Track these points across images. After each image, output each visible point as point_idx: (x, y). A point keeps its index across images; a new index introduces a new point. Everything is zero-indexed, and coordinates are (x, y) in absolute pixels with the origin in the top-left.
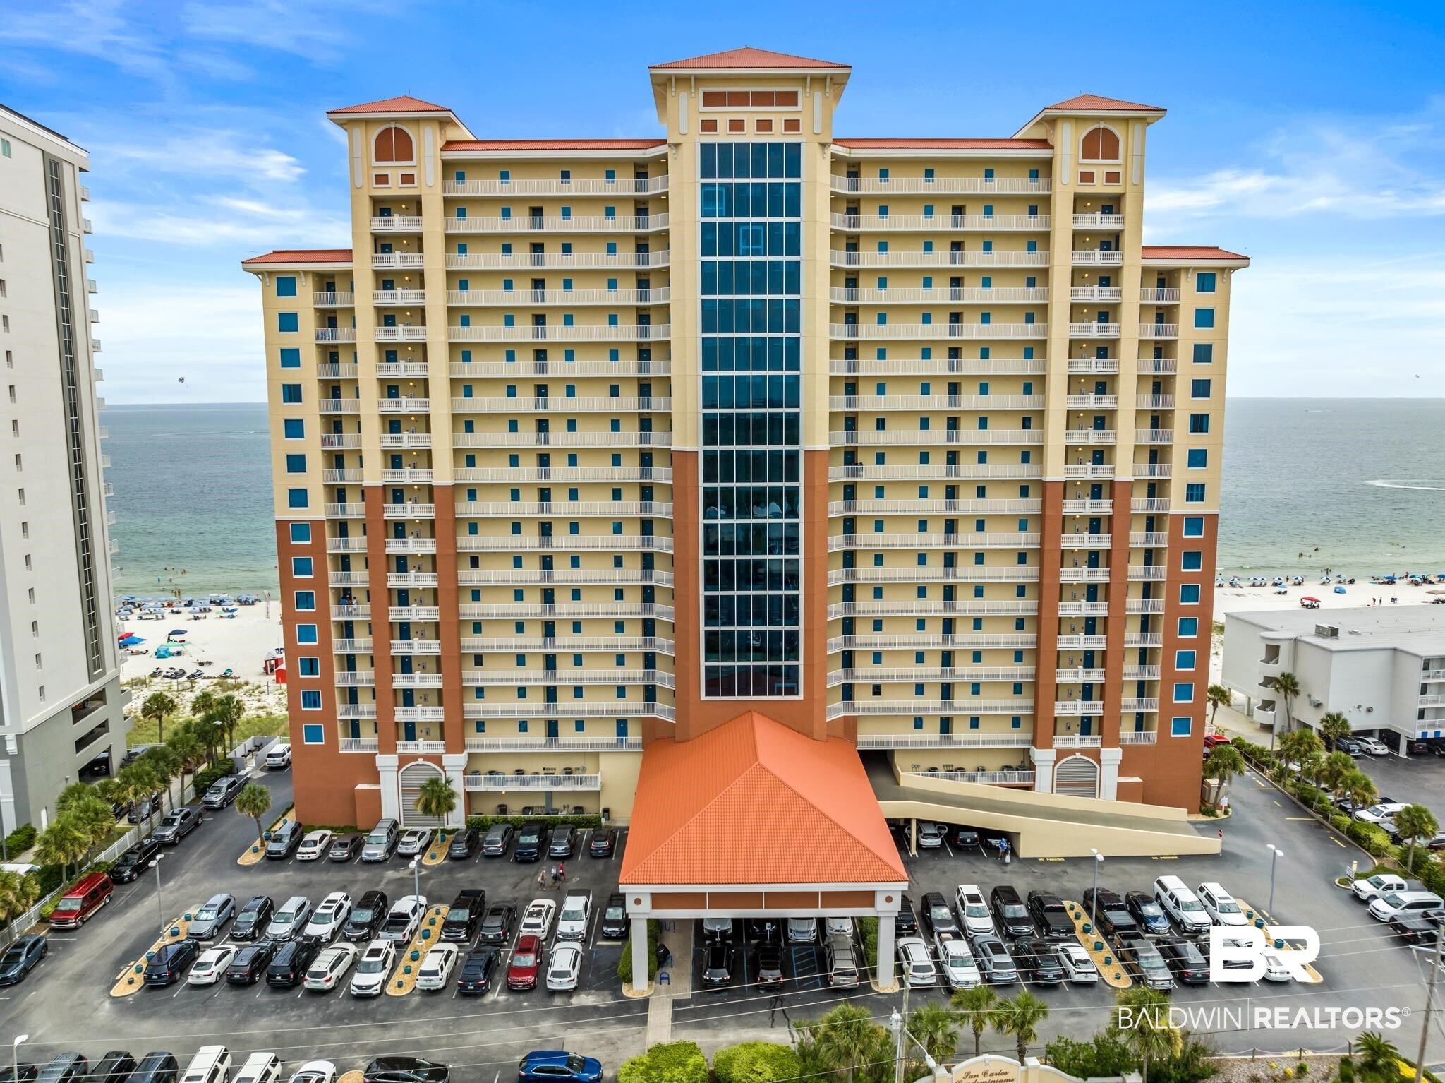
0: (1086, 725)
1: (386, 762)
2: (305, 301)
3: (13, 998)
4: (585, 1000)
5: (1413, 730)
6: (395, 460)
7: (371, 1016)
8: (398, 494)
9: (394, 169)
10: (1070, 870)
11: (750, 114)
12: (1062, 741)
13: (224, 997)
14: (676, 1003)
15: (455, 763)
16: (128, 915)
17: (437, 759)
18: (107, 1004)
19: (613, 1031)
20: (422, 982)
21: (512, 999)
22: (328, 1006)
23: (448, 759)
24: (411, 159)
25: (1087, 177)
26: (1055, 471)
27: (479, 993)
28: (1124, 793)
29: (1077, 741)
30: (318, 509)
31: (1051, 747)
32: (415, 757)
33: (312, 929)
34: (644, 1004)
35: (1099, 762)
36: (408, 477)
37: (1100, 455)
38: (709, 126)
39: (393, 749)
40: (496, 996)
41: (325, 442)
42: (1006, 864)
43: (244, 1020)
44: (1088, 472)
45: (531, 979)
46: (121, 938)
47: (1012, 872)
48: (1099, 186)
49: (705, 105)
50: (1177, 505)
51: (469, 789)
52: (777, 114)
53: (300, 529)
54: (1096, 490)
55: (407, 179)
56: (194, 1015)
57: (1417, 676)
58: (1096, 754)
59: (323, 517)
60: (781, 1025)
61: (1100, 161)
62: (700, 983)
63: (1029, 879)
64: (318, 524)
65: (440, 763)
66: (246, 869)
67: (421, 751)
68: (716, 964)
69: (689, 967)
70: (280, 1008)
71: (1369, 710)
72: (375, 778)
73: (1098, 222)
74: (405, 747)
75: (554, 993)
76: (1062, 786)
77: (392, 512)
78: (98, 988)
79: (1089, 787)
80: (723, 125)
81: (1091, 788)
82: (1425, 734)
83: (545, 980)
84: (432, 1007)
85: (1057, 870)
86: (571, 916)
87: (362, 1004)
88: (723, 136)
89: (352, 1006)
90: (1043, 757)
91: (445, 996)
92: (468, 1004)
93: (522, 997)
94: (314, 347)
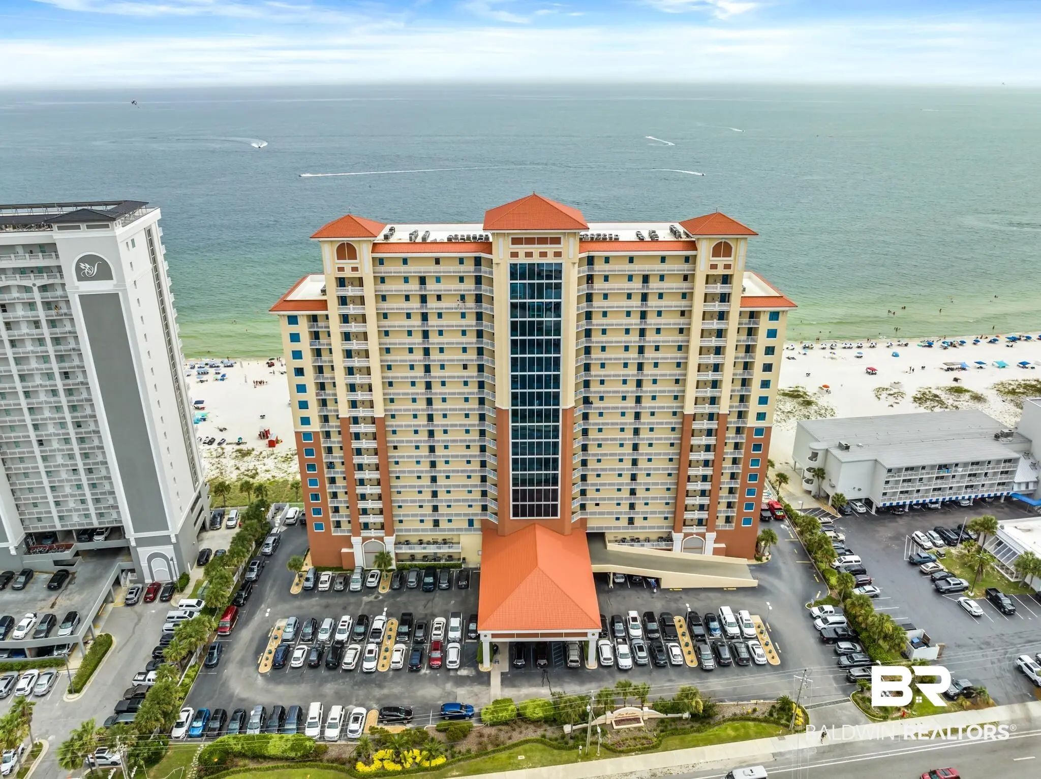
0: (700, 522)
1: (356, 540)
2: (303, 328)
3: (218, 672)
4: (464, 672)
5: (879, 502)
6: (354, 404)
7: (373, 681)
8: (356, 420)
9: (347, 264)
10: (683, 596)
11: (536, 249)
12: (686, 530)
13: (308, 672)
14: (502, 674)
15: (390, 541)
16: (250, 626)
17: (381, 539)
18: (259, 677)
19: (477, 688)
20: (393, 666)
21: (432, 672)
22: (354, 677)
23: (386, 539)
24: (356, 259)
25: (714, 267)
26: (690, 409)
27: (418, 670)
28: (716, 552)
29: (695, 529)
30: (315, 426)
31: (681, 532)
32: (370, 538)
33: (339, 637)
34: (488, 674)
35: (705, 539)
36: (361, 412)
37: (713, 401)
38: (515, 255)
39: (359, 535)
40: (425, 671)
41: (317, 395)
42: (654, 593)
43: (321, 685)
44: (707, 409)
45: (440, 663)
46: (252, 640)
47: (657, 598)
48: (721, 271)
49: (512, 244)
50: (751, 422)
51: (397, 551)
52: (550, 249)
53: (307, 435)
54: (711, 417)
55: (355, 269)
56: (298, 683)
57: (883, 476)
58: (703, 535)
59: (318, 430)
60: (546, 685)
61: (721, 258)
62: (513, 666)
63: (663, 602)
64: (317, 433)
65: (383, 541)
66: (295, 596)
67: (373, 535)
68: (519, 658)
69: (507, 655)
70: (334, 679)
71: (859, 490)
72: (351, 546)
73: (719, 288)
74: (365, 533)
75: (449, 670)
76: (686, 549)
77: (354, 429)
78: (253, 668)
79: (700, 549)
80: (522, 254)
81: (699, 550)
82: (884, 504)
83: (446, 665)
84: (399, 677)
85: (678, 596)
86: (454, 629)
87: (369, 675)
88: (522, 260)
89: (364, 677)
90: (677, 537)
91: (403, 671)
92: (414, 674)
93: (436, 671)
94: (310, 351)
